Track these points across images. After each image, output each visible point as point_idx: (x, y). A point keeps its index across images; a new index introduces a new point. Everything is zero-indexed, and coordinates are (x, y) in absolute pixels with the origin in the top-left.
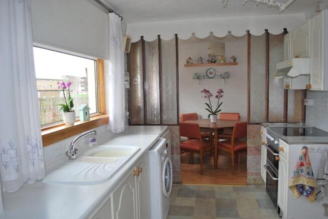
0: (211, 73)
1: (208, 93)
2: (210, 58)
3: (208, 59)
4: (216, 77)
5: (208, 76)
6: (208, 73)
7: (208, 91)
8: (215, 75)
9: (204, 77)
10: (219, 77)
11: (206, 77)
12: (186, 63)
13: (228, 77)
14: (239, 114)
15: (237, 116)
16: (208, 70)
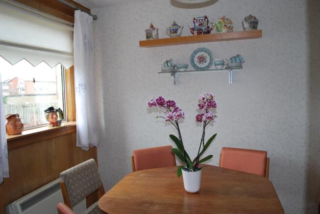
0: (202, 59)
1: (172, 109)
2: (197, 24)
3: (192, 26)
4: (213, 67)
5: (194, 66)
6: (196, 60)
7: (171, 104)
8: (210, 64)
9: (186, 67)
10: (219, 67)
11: (190, 67)
12: (145, 39)
13: (240, 67)
14: (266, 152)
15: (262, 156)
16: (196, 52)
